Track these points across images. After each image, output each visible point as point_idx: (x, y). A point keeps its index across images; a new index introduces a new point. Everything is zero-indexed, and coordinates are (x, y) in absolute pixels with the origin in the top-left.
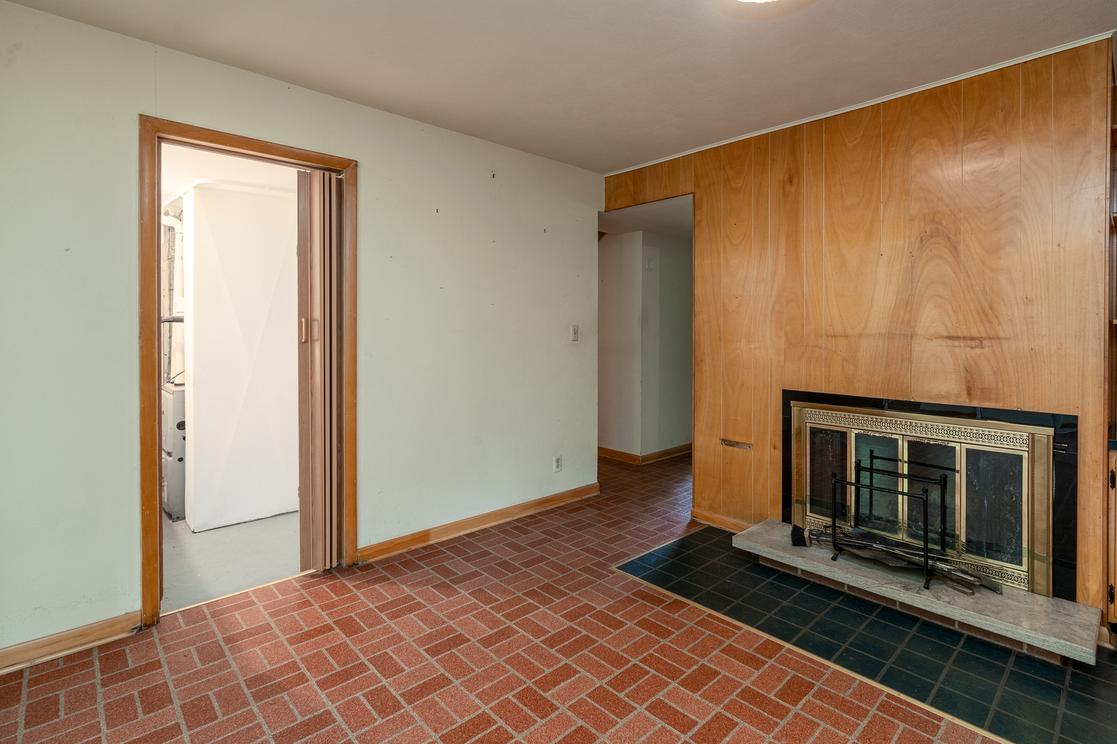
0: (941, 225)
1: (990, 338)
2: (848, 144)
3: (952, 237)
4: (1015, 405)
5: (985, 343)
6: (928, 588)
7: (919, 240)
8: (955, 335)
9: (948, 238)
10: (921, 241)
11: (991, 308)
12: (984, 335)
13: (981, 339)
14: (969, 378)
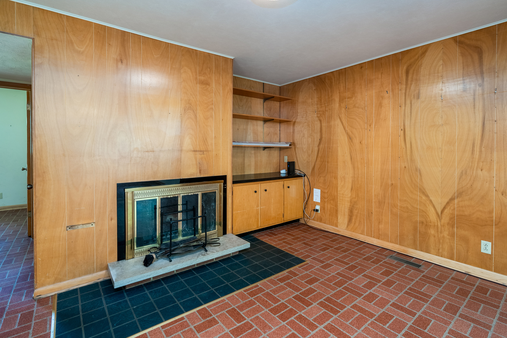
0: (191, 105)
1: (206, 151)
2: (154, 55)
3: (195, 111)
4: (212, 174)
5: (205, 153)
6: (207, 251)
7: (184, 110)
8: (196, 150)
9: (194, 111)
10: (185, 110)
11: (206, 140)
12: (204, 150)
13: (203, 151)
14: (200, 166)
